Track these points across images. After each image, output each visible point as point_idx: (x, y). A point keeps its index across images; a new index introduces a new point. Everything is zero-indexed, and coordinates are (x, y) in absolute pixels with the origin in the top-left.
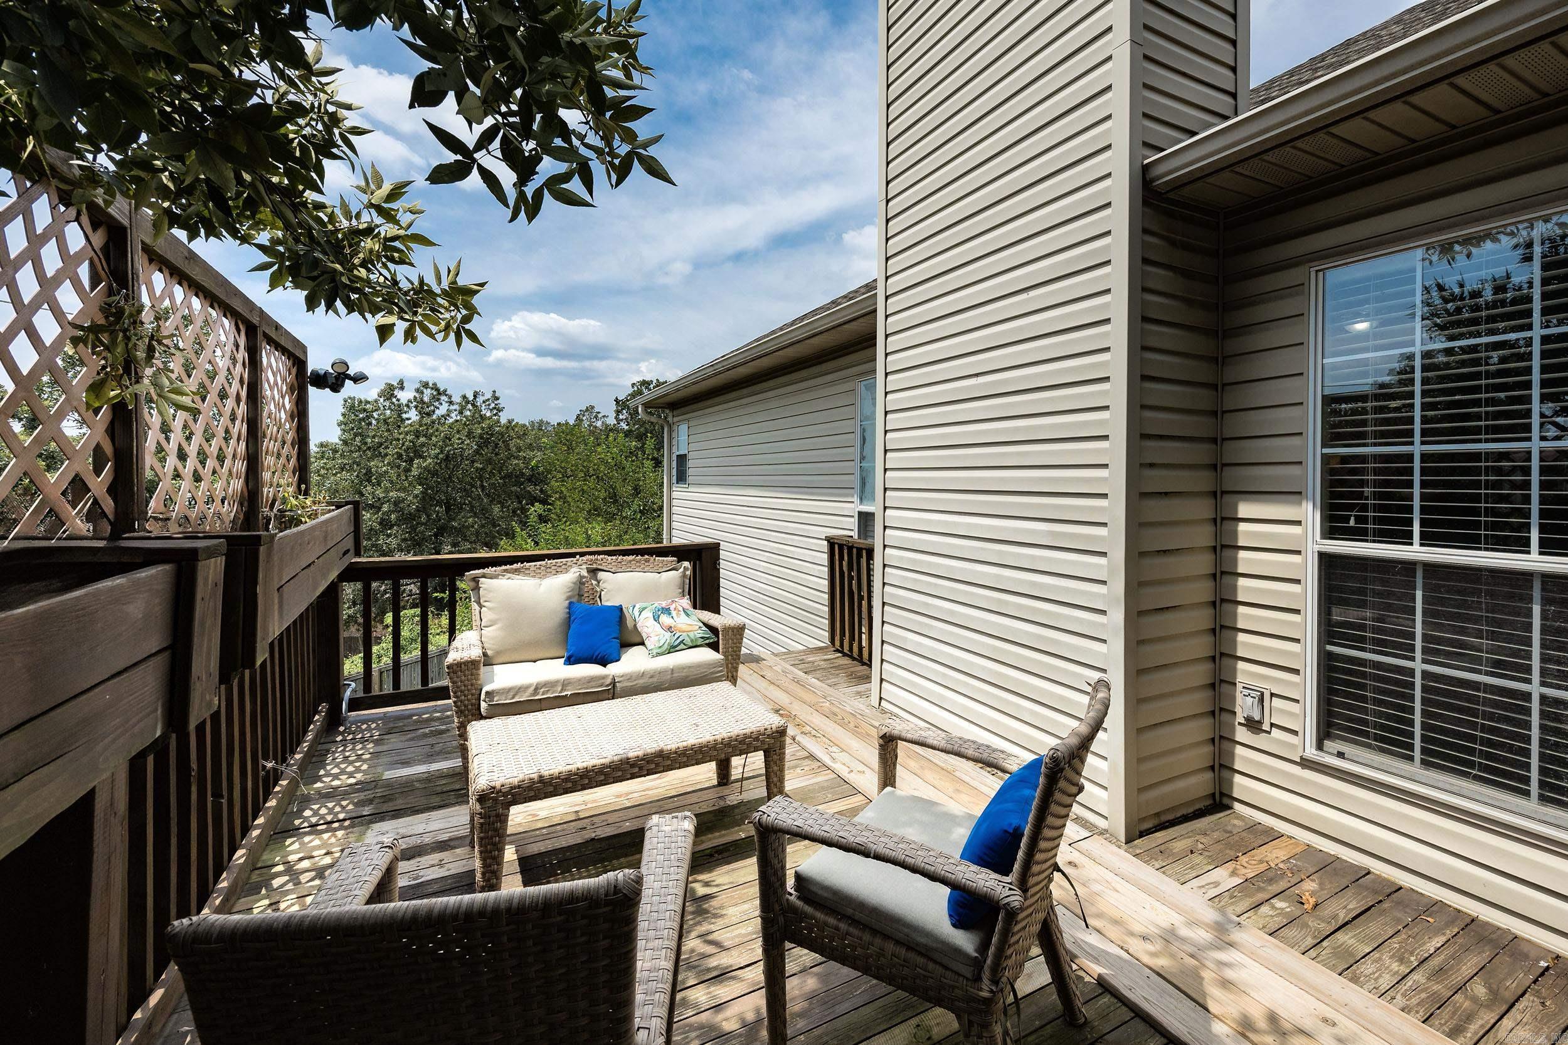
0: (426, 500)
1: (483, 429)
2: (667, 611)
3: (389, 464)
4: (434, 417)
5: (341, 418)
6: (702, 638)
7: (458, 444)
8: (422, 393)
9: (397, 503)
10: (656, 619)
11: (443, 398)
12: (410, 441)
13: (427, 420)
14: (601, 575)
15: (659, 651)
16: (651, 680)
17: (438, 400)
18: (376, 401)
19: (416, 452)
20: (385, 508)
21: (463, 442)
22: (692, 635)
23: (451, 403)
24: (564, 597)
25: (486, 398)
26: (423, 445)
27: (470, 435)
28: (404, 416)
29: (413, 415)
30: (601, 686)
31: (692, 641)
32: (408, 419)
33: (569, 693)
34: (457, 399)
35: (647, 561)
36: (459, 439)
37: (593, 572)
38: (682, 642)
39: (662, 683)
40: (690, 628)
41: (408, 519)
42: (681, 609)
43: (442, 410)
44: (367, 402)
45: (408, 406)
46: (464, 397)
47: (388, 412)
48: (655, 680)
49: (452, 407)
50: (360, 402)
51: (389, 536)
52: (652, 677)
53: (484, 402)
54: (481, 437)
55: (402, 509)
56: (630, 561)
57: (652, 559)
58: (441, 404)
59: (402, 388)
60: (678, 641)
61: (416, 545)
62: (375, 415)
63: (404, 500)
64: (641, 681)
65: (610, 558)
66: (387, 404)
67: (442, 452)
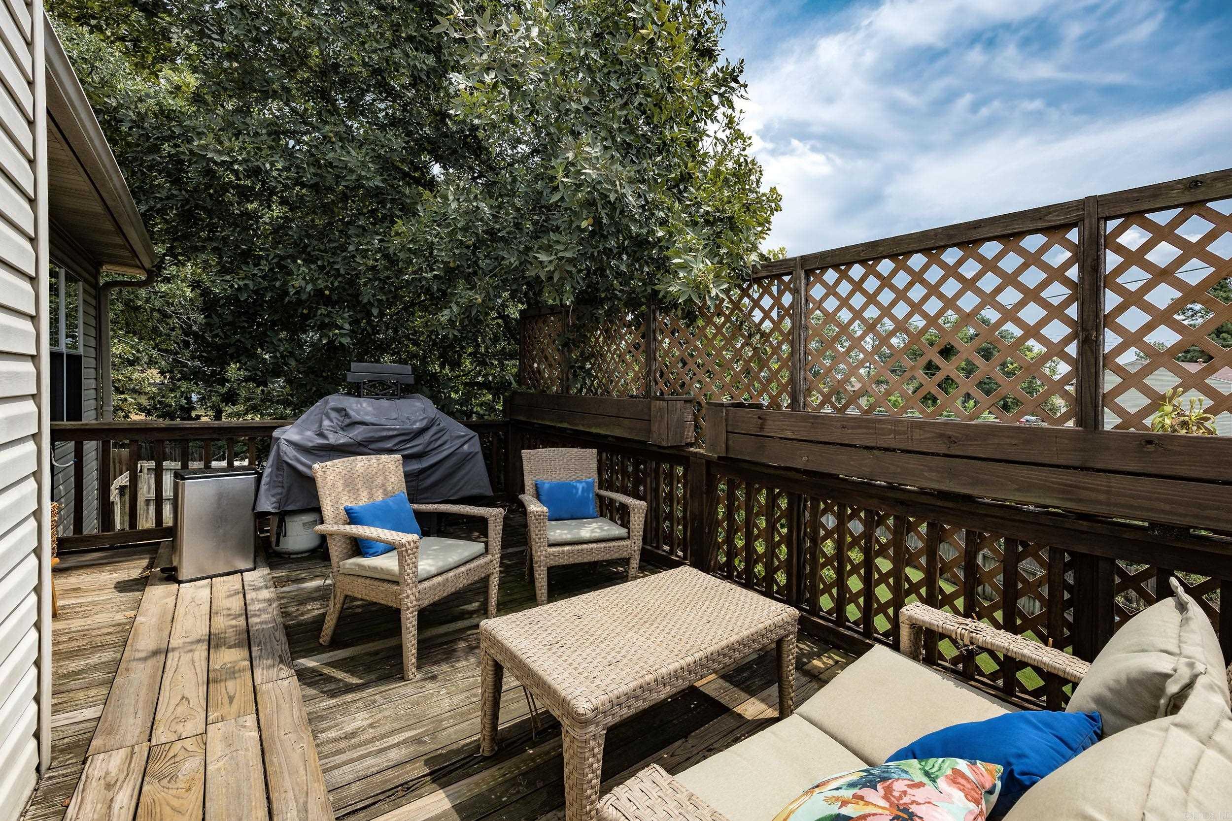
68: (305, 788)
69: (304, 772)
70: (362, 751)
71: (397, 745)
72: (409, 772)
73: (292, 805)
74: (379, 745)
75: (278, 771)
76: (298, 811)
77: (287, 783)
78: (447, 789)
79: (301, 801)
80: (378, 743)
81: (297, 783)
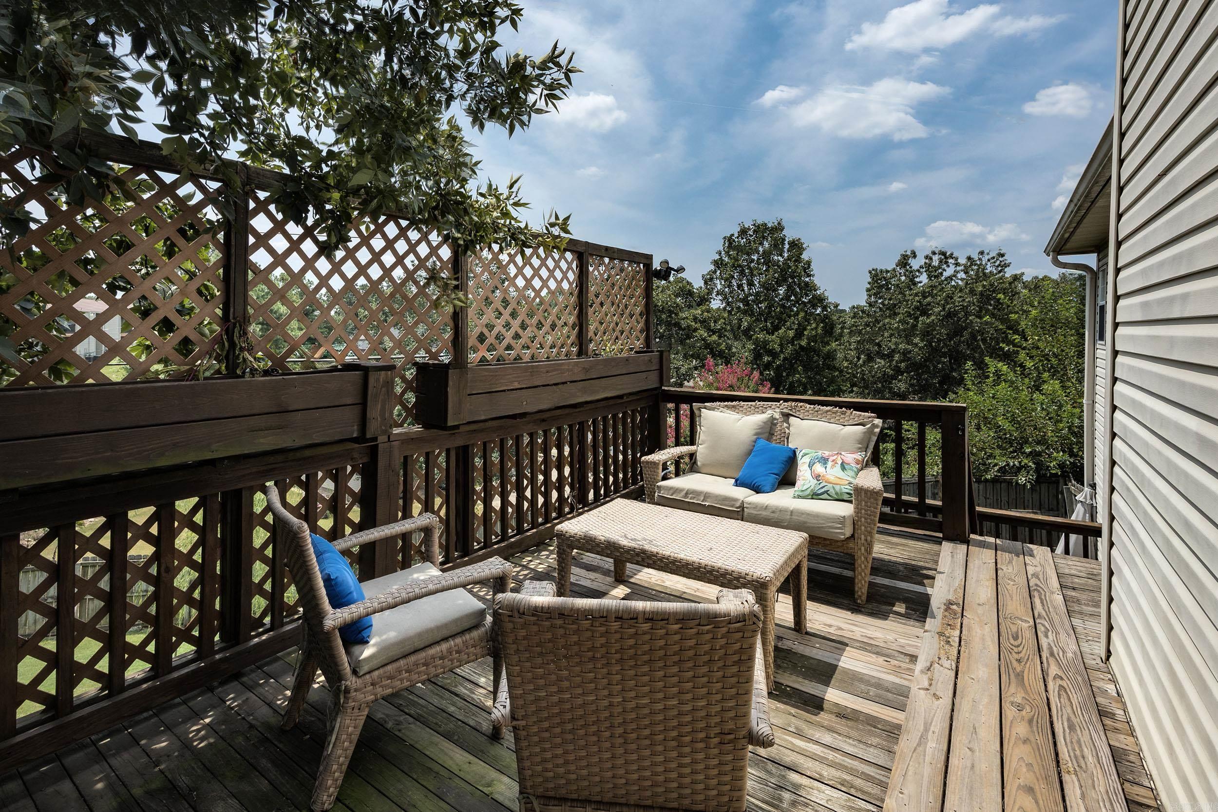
0: (934, 352)
1: (984, 286)
2: (824, 461)
3: (900, 321)
4: (943, 278)
5: (869, 286)
6: (848, 493)
7: (959, 302)
8: (931, 259)
9: (905, 353)
10: (811, 465)
11: (951, 261)
12: (918, 302)
13: (935, 282)
14: (792, 419)
15: (800, 494)
16: (773, 515)
17: (946, 263)
18: (894, 270)
19: (924, 311)
20: (897, 357)
21: (964, 300)
22: (837, 488)
23: (957, 264)
24: (753, 432)
25: (991, 256)
26: (929, 304)
27: (972, 292)
28: (917, 280)
29: (923, 279)
30: (732, 506)
31: (837, 494)
32: (921, 282)
33: (707, 504)
34: (963, 261)
35: (844, 413)
36: (960, 297)
37: (786, 416)
38: (826, 492)
39: (782, 521)
40: (838, 481)
41: (915, 367)
42: (840, 462)
43: (949, 271)
44: (887, 272)
45: (918, 271)
46: (969, 258)
47: (903, 278)
48: (776, 515)
49: (958, 268)
50: (881, 271)
51: (900, 381)
52: (773, 512)
53: (989, 260)
54: (981, 294)
55: (909, 359)
56: (827, 411)
57: (849, 412)
58: (948, 266)
59: (915, 256)
60: (823, 490)
61: (923, 390)
62: (893, 281)
63: (910, 352)
64: (764, 513)
65: (808, 406)
66: (902, 271)
67: (944, 309)
68: (914, 755)
69: (910, 768)
70: (848, 762)
71: (817, 742)
72: (829, 720)
73: (929, 751)
74: (831, 755)
75: (932, 787)
76: (926, 744)
77: (927, 771)
78: (835, 663)
79: (921, 749)
80: (830, 757)
81: (919, 763)
